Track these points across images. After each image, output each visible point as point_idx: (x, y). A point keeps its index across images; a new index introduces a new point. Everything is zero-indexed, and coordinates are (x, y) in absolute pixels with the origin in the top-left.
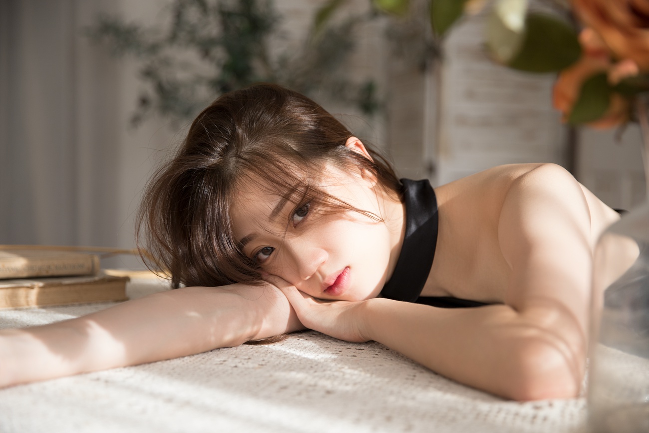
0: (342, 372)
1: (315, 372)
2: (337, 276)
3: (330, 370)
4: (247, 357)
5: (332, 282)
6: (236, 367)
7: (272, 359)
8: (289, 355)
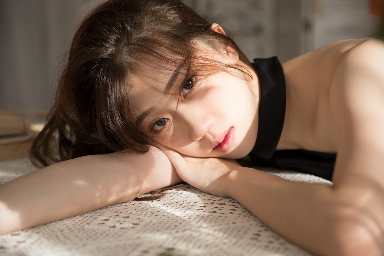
0: (199, 231)
1: (177, 232)
2: (225, 136)
3: (190, 229)
4: (126, 216)
5: (221, 140)
6: (114, 227)
7: (146, 217)
8: (161, 212)
